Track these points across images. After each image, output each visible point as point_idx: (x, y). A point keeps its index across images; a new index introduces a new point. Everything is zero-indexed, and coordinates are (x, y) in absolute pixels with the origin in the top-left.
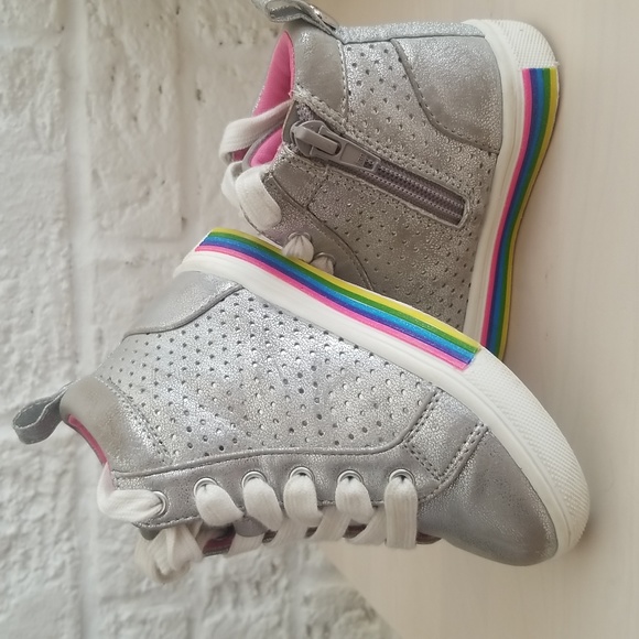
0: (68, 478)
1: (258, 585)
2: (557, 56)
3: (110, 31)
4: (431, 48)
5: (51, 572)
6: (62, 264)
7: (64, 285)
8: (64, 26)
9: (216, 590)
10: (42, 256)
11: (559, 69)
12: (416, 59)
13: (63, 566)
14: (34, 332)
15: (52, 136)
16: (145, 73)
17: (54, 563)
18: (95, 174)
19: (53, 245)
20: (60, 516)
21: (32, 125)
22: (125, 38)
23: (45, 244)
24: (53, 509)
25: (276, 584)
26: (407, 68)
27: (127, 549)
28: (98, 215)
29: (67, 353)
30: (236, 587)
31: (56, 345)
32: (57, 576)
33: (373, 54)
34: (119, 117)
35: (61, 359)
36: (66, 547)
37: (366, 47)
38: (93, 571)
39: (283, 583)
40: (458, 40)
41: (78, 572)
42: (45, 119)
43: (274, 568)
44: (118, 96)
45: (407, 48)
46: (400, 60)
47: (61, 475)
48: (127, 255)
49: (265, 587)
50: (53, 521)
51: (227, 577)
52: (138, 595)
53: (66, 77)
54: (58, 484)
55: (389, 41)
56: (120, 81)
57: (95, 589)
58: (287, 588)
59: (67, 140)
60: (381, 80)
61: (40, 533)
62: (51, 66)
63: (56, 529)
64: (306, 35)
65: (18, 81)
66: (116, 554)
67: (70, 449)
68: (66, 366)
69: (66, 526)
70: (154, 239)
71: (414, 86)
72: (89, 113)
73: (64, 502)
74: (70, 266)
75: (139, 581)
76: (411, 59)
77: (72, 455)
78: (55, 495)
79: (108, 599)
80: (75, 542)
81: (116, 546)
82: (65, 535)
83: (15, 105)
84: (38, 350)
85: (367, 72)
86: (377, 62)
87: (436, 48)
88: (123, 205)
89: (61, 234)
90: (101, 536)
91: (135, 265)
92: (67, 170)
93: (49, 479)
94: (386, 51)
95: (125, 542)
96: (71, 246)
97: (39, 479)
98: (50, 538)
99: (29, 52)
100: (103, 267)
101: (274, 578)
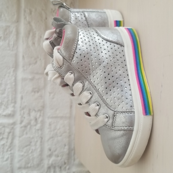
0: (11, 134)
1: (61, 168)
2: (123, 18)
3: (29, 23)
4: (92, 14)
5: (5, 159)
6: (13, 78)
7: (14, 84)
8: (18, 21)
9: (49, 168)
10: (9, 76)
11: (124, 21)
12: (88, 16)
13: (8, 158)
14: (5, 95)
15: (13, 47)
16: (37, 33)
17: (6, 157)
18: (23, 57)
19: (12, 73)
20: (8, 144)
21: (9, 44)
22: (33, 24)
23: (9, 73)
24: (7, 142)
25: (65, 168)
26: (86, 18)
27: (26, 154)
28: (23, 67)
29: (13, 101)
30: (55, 167)
31: (10, 99)
32: (7, 160)
33: (78, 15)
34: (30, 43)
35: (12, 103)
36: (9, 153)
37: (76, 13)
38: (16, 160)
39: (67, 167)
40: (99, 13)
41: (12, 160)
42: (12, 43)
43: (65, 163)
44: (30, 38)
45: (86, 14)
46: (84, 17)
47: (9, 133)
48: (30, 77)
49: (62, 168)
50: (7, 145)
51: (52, 164)
52: (28, 168)
53: (18, 33)
54: (8, 135)
55: (82, 12)
56: (31, 34)
57: (16, 165)
58: (69, 169)
59: (17, 48)
60: (79, 21)
61: (3, 148)
62: (14, 30)
63: (7, 147)
64: (62, 9)
65: (6, 33)
66: (22, 156)
67: (12, 126)
68: (13, 105)
69: (10, 147)
70: (37, 73)
71: (87, 23)
72: (23, 42)
73: (10, 140)
74: (16, 79)
75: (28, 163)
76: (87, 16)
77: (13, 128)
78: (7, 138)
79: (20, 168)
80: (12, 152)
81: (22, 153)
82: (9, 149)
83: (5, 39)
84: (6, 100)
85: (76, 19)
86: (79, 17)
87: (93, 14)
88: (30, 64)
89: (14, 71)
90: (19, 150)
91: (32, 79)
92: (16, 55)
93: (6, 134)
94: (81, 14)
95: (25, 152)
96: (16, 74)
97: (4, 134)
98: (5, 150)
99: (9, 27)
100: (24, 80)
101: (65, 166)
